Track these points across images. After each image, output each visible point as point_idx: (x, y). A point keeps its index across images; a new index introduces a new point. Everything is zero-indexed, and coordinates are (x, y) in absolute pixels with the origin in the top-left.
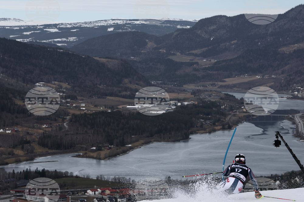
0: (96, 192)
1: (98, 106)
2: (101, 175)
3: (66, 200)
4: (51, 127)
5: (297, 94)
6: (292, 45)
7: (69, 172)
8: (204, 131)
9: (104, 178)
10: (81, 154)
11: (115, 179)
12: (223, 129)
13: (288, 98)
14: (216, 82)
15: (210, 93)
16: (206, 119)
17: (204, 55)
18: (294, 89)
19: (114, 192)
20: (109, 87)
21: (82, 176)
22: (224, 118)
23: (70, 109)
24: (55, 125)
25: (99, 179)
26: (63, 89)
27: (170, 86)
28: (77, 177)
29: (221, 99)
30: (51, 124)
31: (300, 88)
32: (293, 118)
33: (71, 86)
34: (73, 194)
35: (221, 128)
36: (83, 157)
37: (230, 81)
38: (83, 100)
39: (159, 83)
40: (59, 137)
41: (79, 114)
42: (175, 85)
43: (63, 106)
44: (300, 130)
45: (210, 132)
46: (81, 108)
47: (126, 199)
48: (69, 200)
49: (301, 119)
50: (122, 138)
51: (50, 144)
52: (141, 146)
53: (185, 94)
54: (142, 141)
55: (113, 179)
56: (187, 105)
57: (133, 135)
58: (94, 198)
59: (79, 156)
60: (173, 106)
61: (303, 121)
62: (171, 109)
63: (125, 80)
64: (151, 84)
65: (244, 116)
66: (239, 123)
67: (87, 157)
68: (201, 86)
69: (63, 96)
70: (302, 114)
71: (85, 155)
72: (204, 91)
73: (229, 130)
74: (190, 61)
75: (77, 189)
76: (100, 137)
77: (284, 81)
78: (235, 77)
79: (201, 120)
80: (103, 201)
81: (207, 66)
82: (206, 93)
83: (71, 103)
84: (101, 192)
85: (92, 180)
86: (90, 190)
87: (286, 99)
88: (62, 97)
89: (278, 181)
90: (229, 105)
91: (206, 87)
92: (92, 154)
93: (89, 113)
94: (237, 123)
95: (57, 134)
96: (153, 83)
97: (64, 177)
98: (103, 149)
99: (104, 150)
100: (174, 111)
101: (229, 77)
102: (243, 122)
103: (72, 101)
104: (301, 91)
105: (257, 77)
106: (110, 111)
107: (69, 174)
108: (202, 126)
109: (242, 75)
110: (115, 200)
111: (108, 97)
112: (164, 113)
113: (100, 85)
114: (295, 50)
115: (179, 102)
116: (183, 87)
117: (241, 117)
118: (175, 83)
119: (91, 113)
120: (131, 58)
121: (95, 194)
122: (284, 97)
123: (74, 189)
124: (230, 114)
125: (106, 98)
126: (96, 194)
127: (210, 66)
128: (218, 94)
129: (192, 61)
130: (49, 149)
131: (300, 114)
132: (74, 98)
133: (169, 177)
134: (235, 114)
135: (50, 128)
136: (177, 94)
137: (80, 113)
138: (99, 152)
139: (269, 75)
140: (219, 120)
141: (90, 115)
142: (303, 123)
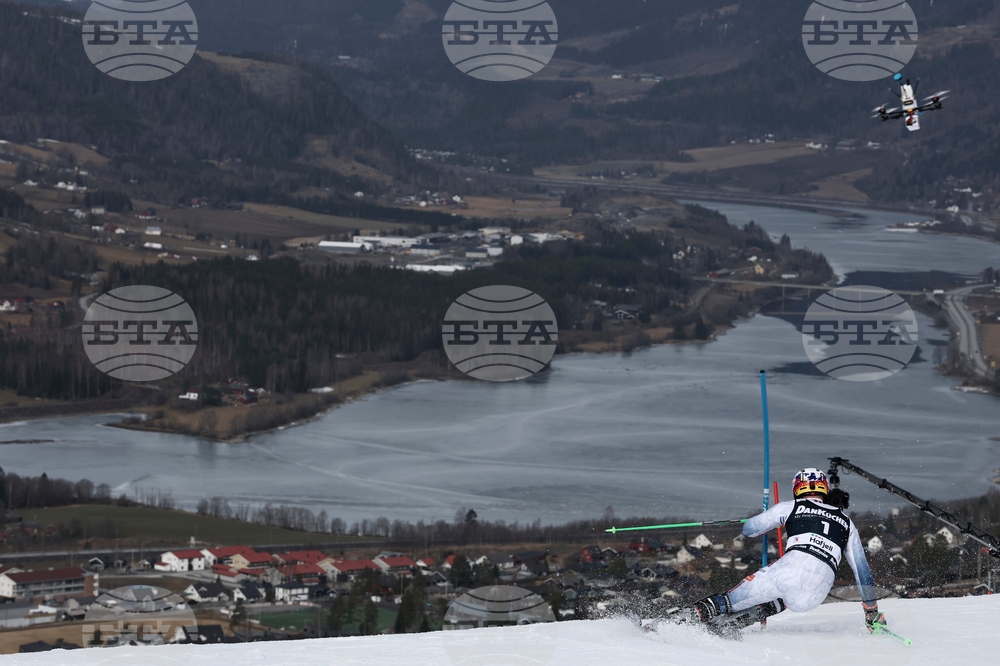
0: (197, 564)
1: (211, 236)
2: (216, 499)
3: (82, 587)
4: (31, 311)
5: (958, 214)
6: (946, 29)
7: (96, 483)
8: (605, 345)
9: (228, 509)
10: (143, 417)
11: (268, 514)
12: (679, 337)
13: (922, 229)
14: (658, 159)
15: (632, 201)
16: (615, 300)
17: (616, 58)
18: (948, 196)
19: (263, 563)
20: (254, 168)
21: (142, 498)
22: (681, 296)
23: (104, 244)
24: (44, 303)
25: (209, 512)
26: (79, 168)
27: (483, 171)
28: (124, 502)
29: (674, 224)
30: (29, 299)
31: (969, 190)
32: (937, 303)
33: (109, 157)
34: (106, 567)
35: (669, 334)
36: (148, 427)
37: (707, 159)
38: (152, 212)
39: (443, 160)
40: (60, 351)
41: (139, 264)
42: (501, 169)
43: (76, 233)
44: (963, 348)
45: (628, 350)
46: (147, 245)
47: (306, 590)
48: (94, 588)
49: (969, 309)
50: (296, 361)
51: (24, 376)
52: (369, 392)
53: (539, 203)
54: (373, 376)
55: (261, 513)
56: (546, 243)
57: (340, 351)
58: (186, 583)
59: (133, 424)
60: (492, 246)
61: (974, 315)
62: (483, 260)
63: (316, 142)
64: (414, 159)
65: (758, 292)
66: (736, 318)
67: (163, 429)
68: (598, 175)
69: (78, 195)
70: (974, 291)
71: (157, 422)
72: (612, 192)
73: (699, 341)
74: (562, 75)
75: (122, 546)
76: (214, 354)
77: (910, 162)
78: (728, 143)
79: (597, 302)
80: (222, 594)
81: (625, 100)
82: (620, 201)
83: (106, 224)
84: (214, 561)
85: (182, 516)
86: (174, 552)
87: (915, 230)
88: (74, 198)
89: (876, 539)
90: (703, 250)
91: (620, 177)
92: (183, 419)
93: (176, 263)
94: (727, 318)
95: (51, 340)
96: (419, 156)
97: (75, 501)
98: (225, 398)
99: (231, 404)
100: (495, 265)
101: (705, 143)
102: (753, 316)
103: (110, 214)
104: (971, 205)
105: (811, 145)
106: (254, 258)
107: (95, 492)
108: (598, 325)
109: (754, 138)
110: (264, 595)
111: (247, 206)
112: (457, 271)
113: (220, 158)
114: (955, 47)
115: (515, 232)
116: (532, 175)
117: (744, 295)
118: (504, 161)
119: (184, 262)
120: (339, 60)
121: (190, 567)
122: (910, 224)
123: (112, 547)
124: (705, 283)
125: (241, 208)
126: (195, 568)
127: (634, 98)
128: (664, 207)
129: (568, 79)
130: (19, 394)
131: (966, 291)
132: (118, 204)
133: (472, 513)
134: (723, 284)
135: (24, 313)
136: (510, 201)
137: (143, 262)
138: (210, 410)
139: (853, 141)
140: (663, 305)
141: (181, 269)
142: (976, 325)
